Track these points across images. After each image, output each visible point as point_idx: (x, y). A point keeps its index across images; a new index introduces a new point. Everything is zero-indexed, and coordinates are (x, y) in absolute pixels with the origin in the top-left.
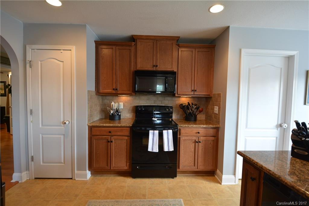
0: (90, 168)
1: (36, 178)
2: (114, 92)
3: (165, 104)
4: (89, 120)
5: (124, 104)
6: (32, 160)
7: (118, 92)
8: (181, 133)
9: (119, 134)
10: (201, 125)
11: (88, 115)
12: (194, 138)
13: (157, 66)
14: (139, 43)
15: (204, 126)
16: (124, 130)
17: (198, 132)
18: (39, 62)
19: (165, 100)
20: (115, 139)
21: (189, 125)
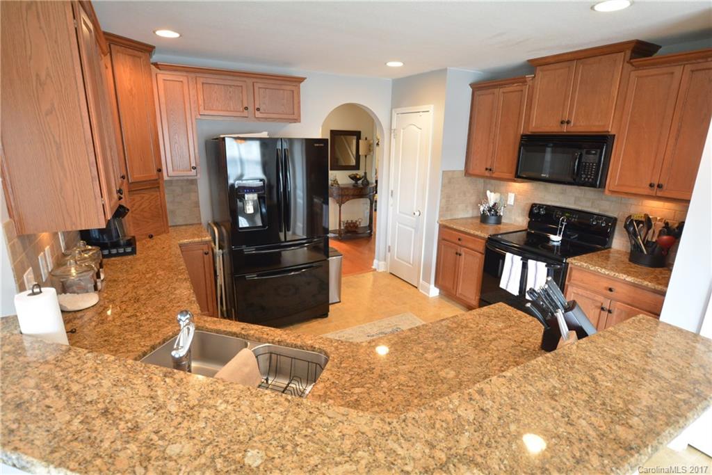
0: (436, 284)
1: (391, 273)
2: (487, 173)
3: (600, 210)
4: (441, 216)
5: (515, 196)
6: (389, 251)
7: (494, 175)
8: (572, 278)
9: (470, 245)
10: (621, 275)
11: (441, 208)
12: (600, 299)
13: (568, 122)
14: (541, 73)
15: (629, 279)
16: (478, 241)
17: (610, 287)
18: (402, 131)
19: (602, 200)
20: (465, 253)
21: (590, 266)
